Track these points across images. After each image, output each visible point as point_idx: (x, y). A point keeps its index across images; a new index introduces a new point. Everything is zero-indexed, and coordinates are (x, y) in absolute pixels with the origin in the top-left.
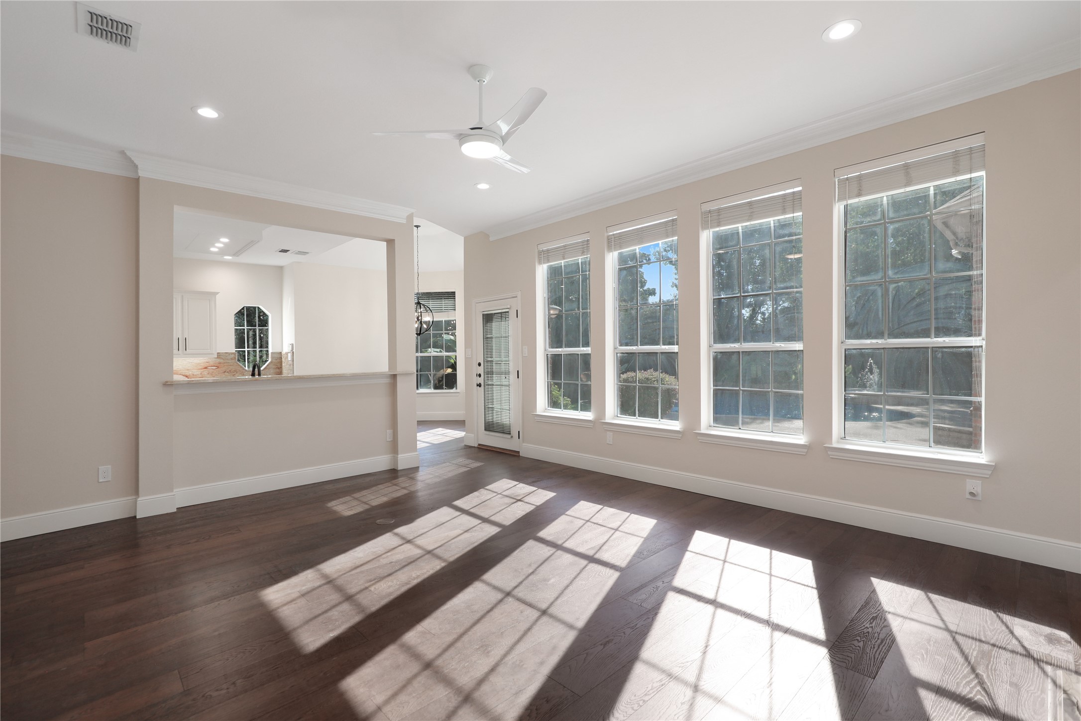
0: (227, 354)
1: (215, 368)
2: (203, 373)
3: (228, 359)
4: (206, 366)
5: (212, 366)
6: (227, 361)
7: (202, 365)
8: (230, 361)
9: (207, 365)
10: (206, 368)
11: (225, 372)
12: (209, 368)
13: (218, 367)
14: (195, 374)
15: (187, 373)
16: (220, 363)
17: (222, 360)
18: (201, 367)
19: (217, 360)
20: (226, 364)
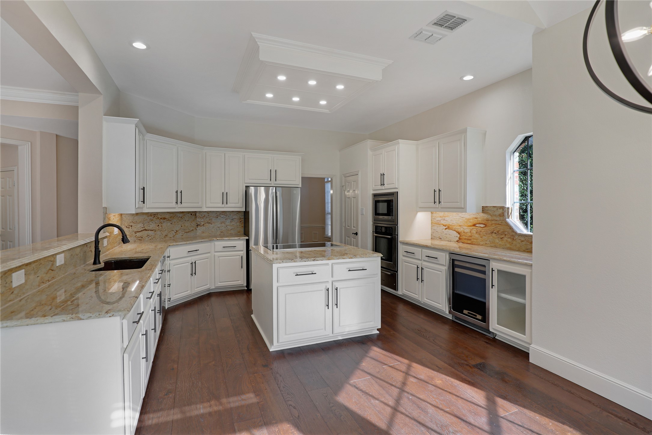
0: (495, 209)
1: (482, 226)
2: (472, 232)
3: (495, 216)
4: (475, 223)
5: (480, 224)
6: (495, 218)
7: (471, 221)
8: (498, 219)
9: (475, 221)
10: (474, 225)
11: (492, 233)
12: (477, 225)
13: (486, 225)
14: (466, 231)
15: (459, 230)
16: (488, 220)
17: (489, 217)
18: (470, 224)
19: (485, 216)
20: (493, 222)
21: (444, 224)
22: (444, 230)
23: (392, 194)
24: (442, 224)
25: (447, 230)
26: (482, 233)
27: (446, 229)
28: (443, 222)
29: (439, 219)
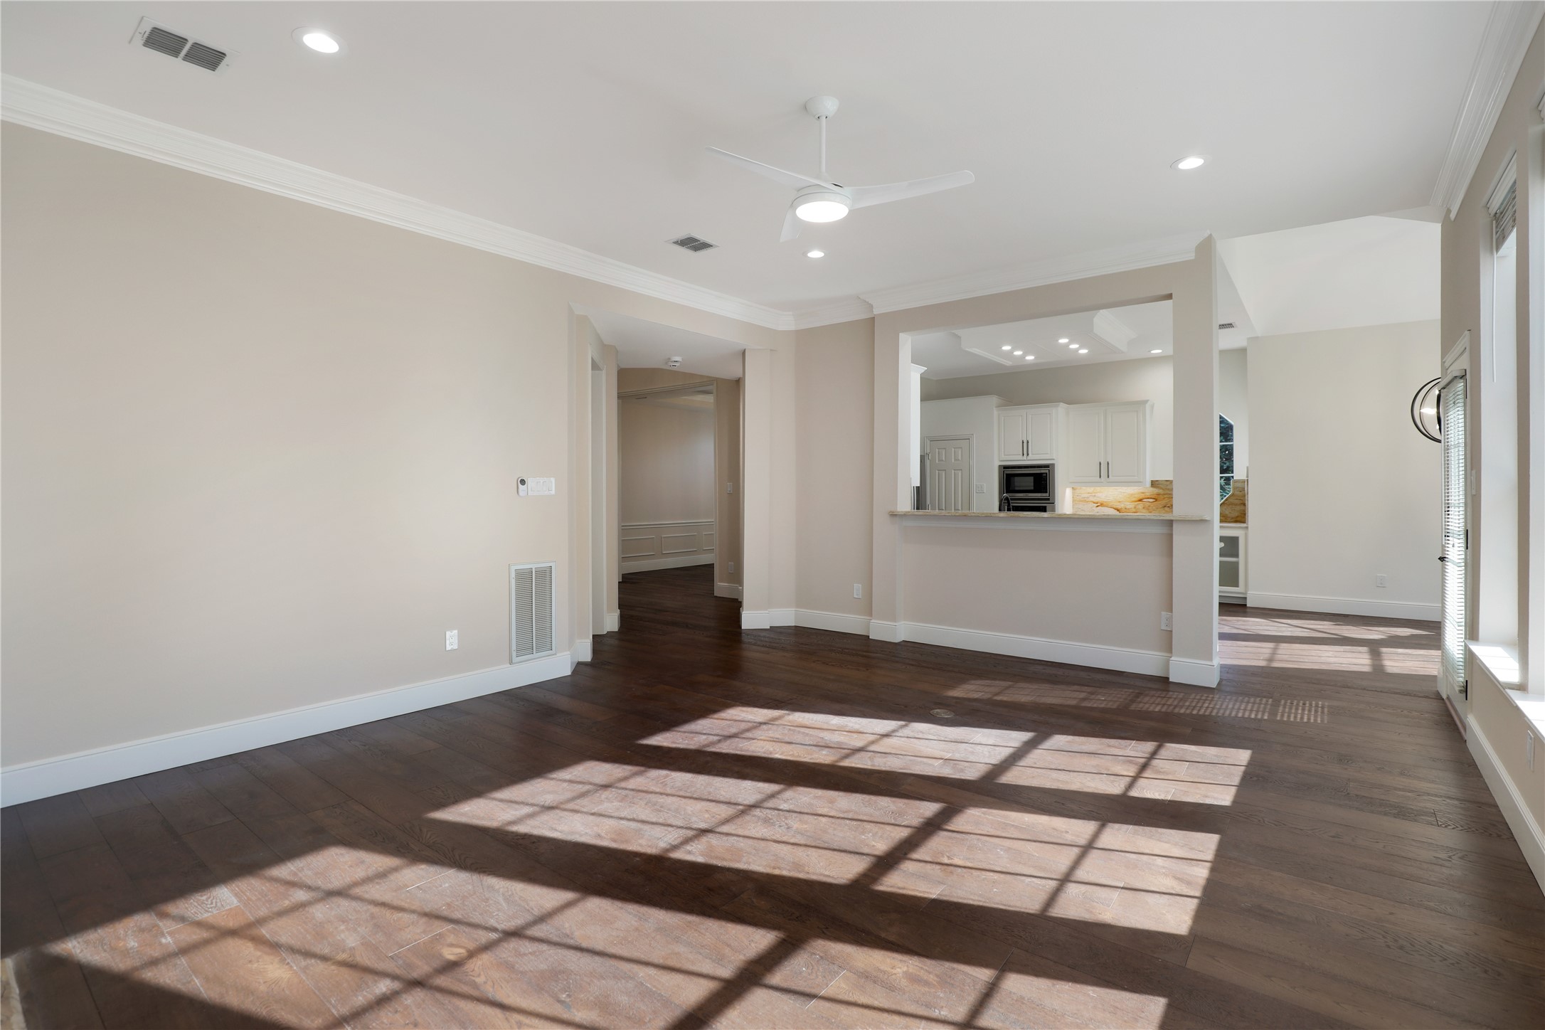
0: (1166, 483)
1: (1151, 500)
2: (1137, 507)
4: (1141, 498)
5: (1148, 498)
6: (1168, 492)
7: (1135, 496)
9: (1141, 496)
10: (1140, 500)
11: (1165, 507)
12: (1144, 501)
13: (1156, 500)
14: (1128, 507)
15: (1119, 507)
16: (1158, 494)
17: (1161, 491)
18: (1134, 499)
19: (1155, 491)
20: (1165, 496)
21: (1095, 501)
22: (1094, 508)
23: (1047, 466)
24: (1092, 501)
25: (1100, 507)
26: (1150, 508)
27: (1097, 506)
28: (1095, 499)
29: (1086, 495)
